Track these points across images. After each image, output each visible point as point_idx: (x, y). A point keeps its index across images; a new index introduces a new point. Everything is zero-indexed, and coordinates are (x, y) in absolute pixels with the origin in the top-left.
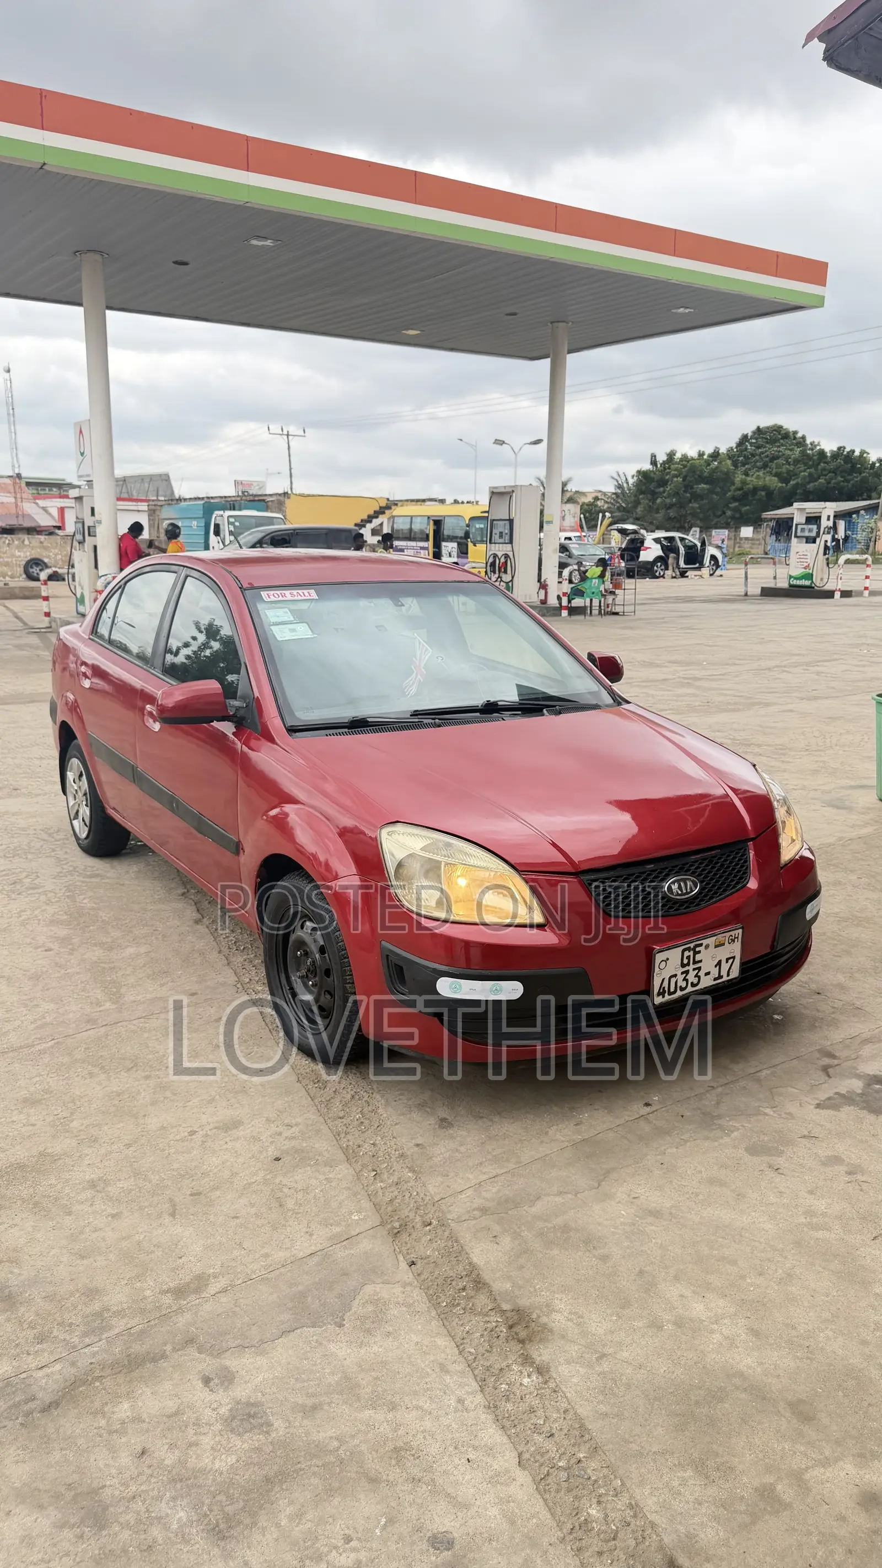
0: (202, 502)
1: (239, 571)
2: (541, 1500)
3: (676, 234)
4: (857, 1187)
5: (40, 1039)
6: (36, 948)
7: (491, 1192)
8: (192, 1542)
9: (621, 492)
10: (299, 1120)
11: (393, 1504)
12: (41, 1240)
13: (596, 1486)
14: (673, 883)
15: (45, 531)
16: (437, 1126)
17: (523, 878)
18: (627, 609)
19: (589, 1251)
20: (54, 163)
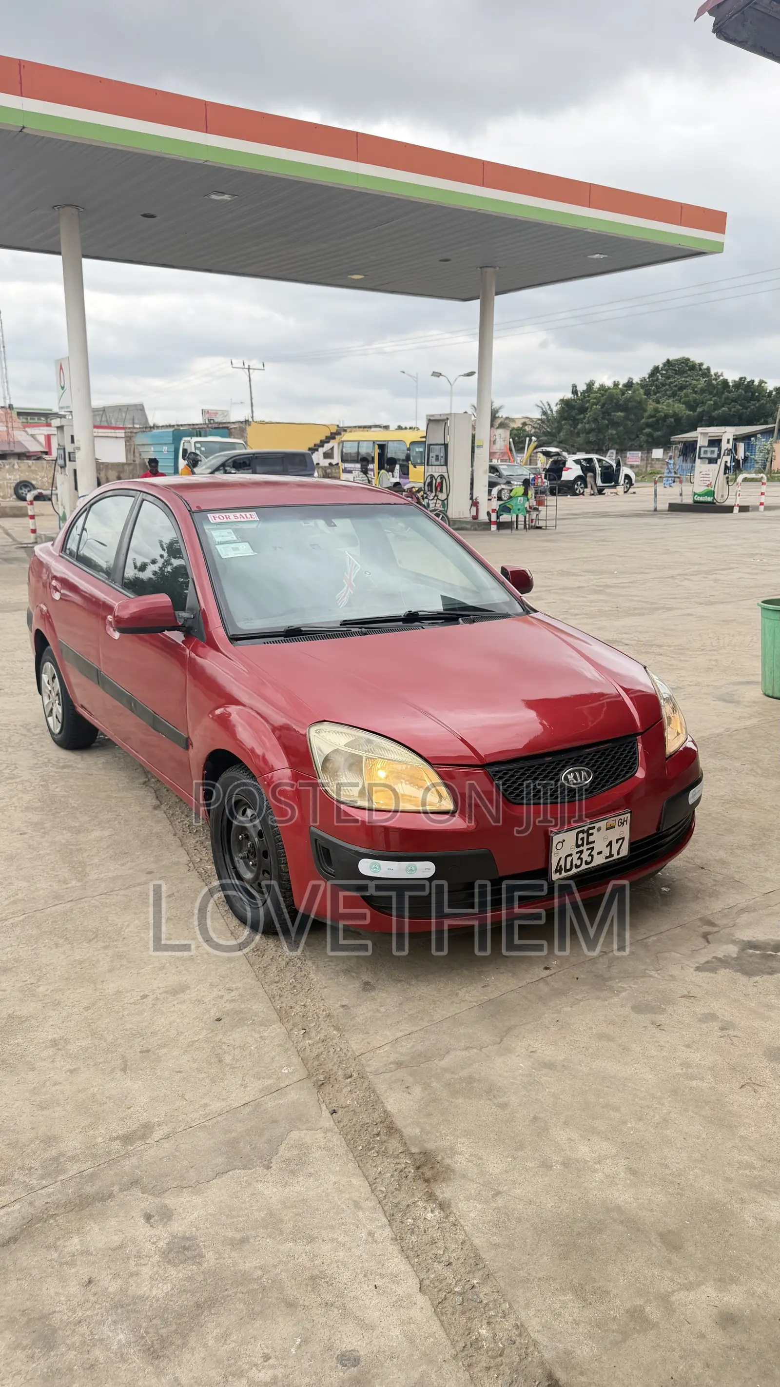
0: (171, 430)
1: (189, 496)
2: (438, 1322)
3: (591, 187)
4: (729, 1041)
5: (13, 913)
6: (12, 832)
7: (406, 1047)
8: (130, 1361)
9: (547, 418)
10: (239, 985)
11: (309, 1326)
12: (7, 1093)
13: (487, 1309)
14: (569, 773)
15: (35, 456)
16: (361, 989)
17: (436, 771)
18: (549, 523)
19: (490, 1100)
20: (32, 127)
